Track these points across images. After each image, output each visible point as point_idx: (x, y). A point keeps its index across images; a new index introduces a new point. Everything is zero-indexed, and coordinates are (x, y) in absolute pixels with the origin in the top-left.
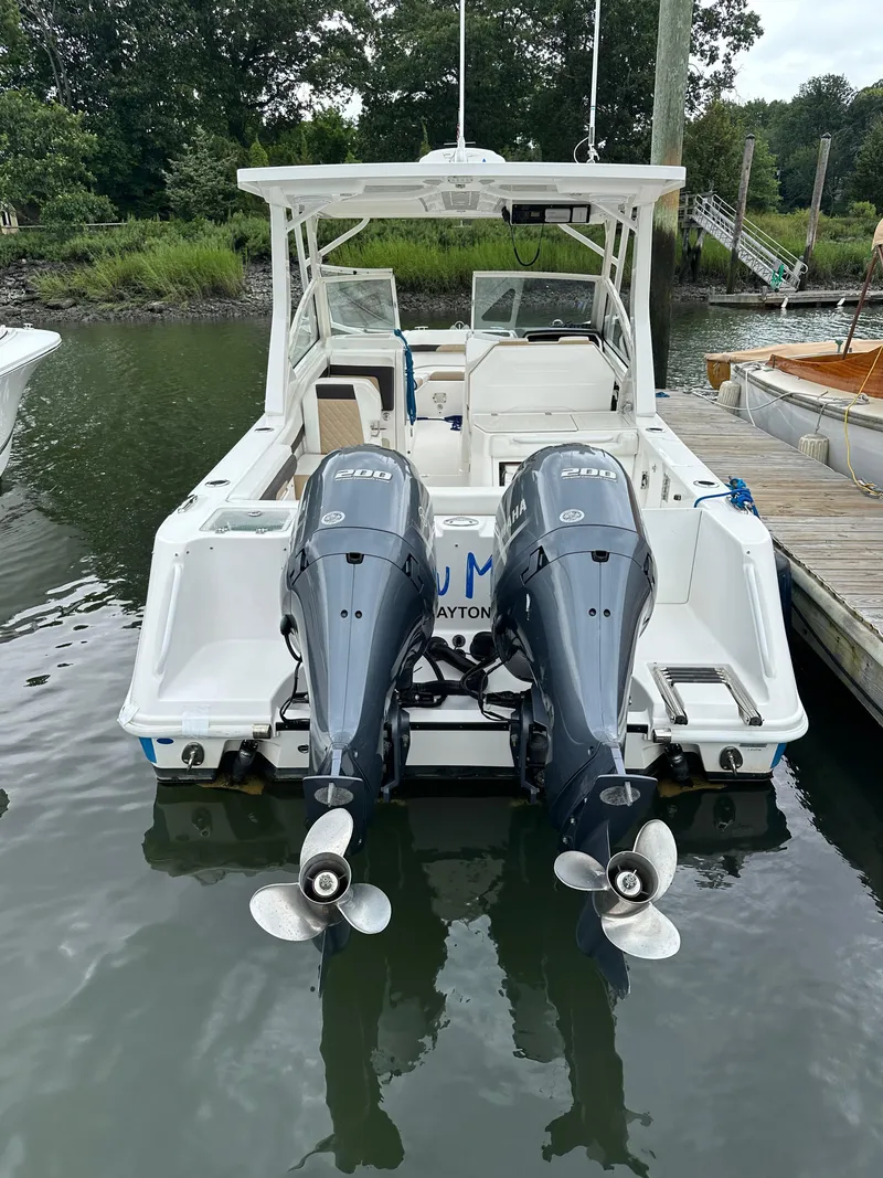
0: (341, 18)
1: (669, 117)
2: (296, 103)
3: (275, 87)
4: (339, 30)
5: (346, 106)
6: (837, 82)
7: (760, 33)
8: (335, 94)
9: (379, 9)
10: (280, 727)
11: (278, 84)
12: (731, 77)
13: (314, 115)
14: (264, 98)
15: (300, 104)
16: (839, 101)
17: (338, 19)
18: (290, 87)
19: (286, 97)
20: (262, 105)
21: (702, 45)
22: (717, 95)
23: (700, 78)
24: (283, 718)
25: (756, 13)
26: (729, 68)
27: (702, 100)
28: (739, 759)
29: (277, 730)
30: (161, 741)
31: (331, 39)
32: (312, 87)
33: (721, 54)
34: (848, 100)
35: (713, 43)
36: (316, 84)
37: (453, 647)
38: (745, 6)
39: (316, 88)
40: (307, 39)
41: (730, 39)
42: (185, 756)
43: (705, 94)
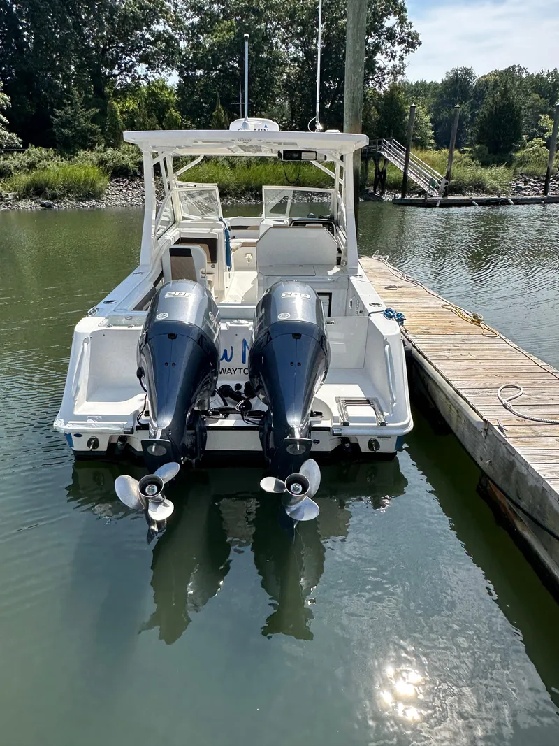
0: (165, 24)
1: (353, 103)
2: (137, 76)
3: (123, 65)
4: (164, 31)
5: (169, 78)
6: (467, 72)
7: (420, 44)
8: (162, 71)
9: (189, 18)
10: (138, 428)
11: (126, 64)
12: (403, 68)
13: (149, 84)
14: (116, 72)
15: (140, 76)
16: (469, 82)
17: (163, 24)
18: (133, 66)
19: (131, 72)
20: (115, 76)
21: (386, 48)
22: (395, 79)
23: (385, 68)
24: (139, 423)
25: (418, 32)
26: (403, 64)
27: (386, 81)
28: (378, 446)
29: (137, 430)
30: (76, 435)
31: (158, 37)
32: (147, 66)
33: (398, 54)
34: (473, 83)
35: (392, 48)
36: (150, 64)
37: (234, 389)
38: (411, 27)
39: (150, 67)
40: (143, 35)
41: (403, 46)
42: (89, 444)
43: (388, 78)
